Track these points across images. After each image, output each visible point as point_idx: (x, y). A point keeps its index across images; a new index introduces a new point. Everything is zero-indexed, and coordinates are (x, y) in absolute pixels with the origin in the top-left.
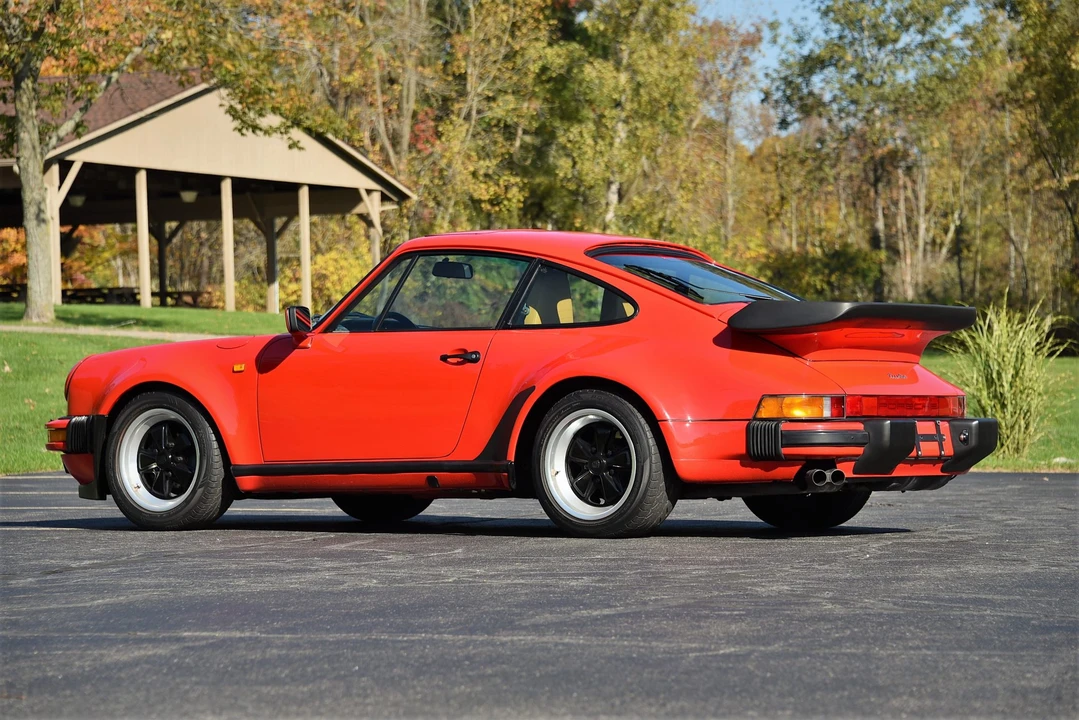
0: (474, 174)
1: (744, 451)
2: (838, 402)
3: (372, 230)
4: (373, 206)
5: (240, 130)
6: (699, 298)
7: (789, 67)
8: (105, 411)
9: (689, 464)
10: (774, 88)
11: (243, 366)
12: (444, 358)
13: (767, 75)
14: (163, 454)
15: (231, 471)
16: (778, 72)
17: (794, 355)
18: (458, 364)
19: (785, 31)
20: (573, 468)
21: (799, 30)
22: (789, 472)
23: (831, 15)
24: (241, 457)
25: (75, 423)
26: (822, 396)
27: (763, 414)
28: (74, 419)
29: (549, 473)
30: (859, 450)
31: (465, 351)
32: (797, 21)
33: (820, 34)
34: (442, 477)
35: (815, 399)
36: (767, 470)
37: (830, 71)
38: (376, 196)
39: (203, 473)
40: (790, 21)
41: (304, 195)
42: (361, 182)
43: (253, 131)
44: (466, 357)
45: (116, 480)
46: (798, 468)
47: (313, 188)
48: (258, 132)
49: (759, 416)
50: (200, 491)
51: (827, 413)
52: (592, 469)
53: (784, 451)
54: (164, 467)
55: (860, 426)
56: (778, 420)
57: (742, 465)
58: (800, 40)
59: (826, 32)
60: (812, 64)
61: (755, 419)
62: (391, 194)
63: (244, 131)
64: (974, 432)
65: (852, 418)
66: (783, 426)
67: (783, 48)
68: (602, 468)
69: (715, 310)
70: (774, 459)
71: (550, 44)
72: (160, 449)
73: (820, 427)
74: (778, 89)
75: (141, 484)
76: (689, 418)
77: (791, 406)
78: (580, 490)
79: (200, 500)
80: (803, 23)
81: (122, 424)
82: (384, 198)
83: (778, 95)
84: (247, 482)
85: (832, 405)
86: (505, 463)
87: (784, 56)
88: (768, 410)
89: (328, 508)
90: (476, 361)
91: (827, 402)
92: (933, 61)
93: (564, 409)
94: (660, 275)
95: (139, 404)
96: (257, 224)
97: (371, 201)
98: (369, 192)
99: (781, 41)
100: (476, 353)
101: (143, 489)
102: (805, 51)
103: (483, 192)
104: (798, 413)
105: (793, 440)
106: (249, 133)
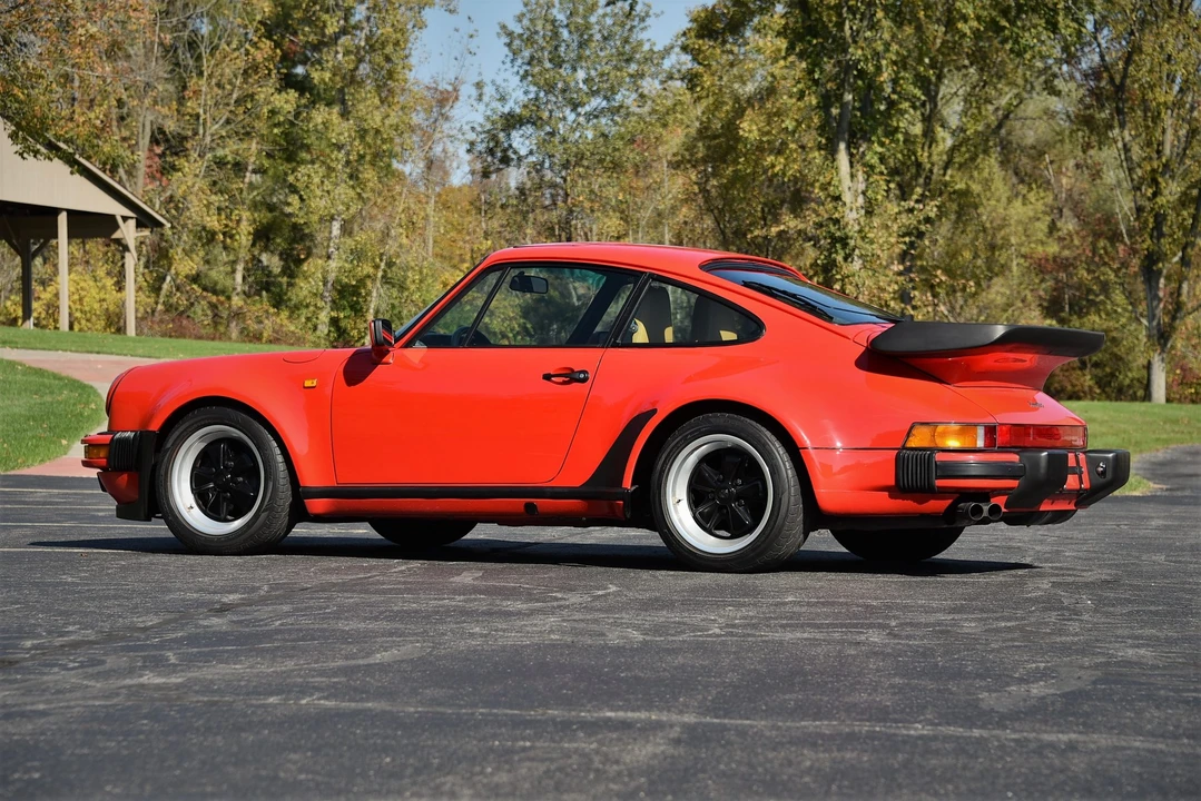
0: (208, 206)
1: (893, 483)
2: (990, 431)
3: (127, 254)
4: (129, 232)
5: (21, 154)
6: (830, 319)
7: (493, 123)
8: (155, 426)
9: (830, 494)
10: (479, 140)
11: (315, 382)
12: (547, 377)
13: (473, 129)
14: (220, 474)
15: (299, 493)
16: (481, 125)
17: (941, 382)
18: (564, 383)
19: (489, 91)
20: (697, 496)
21: (501, 90)
22: (938, 505)
23: (530, 78)
24: (310, 478)
25: (119, 439)
26: (976, 425)
27: (914, 442)
28: (118, 435)
29: (670, 501)
30: (1014, 483)
31: (572, 370)
32: (499, 81)
33: (519, 96)
34: (542, 503)
35: (967, 428)
36: (920, 503)
37: (529, 129)
38: (132, 223)
39: (269, 495)
40: (493, 82)
41: (63, 219)
42: (117, 209)
43: (35, 156)
44: (571, 377)
45: (168, 499)
46: (950, 501)
47: (72, 213)
48: (38, 156)
49: (909, 445)
50: (263, 515)
51: (980, 443)
52: (720, 499)
53: (939, 483)
54: (222, 488)
55: (1015, 458)
56: (933, 450)
57: (891, 497)
58: (502, 99)
59: (526, 93)
60: (512, 122)
61: (904, 448)
62: (144, 220)
63: (25, 155)
64: (1111, 464)
65: (1004, 449)
66: (939, 457)
67: (487, 105)
68: (731, 498)
69: (850, 331)
70: (926, 491)
71: (279, 91)
72: (218, 468)
73: (971, 458)
74: (482, 141)
75: (194, 505)
76: (839, 444)
77: (944, 435)
78: (703, 521)
79: (264, 524)
80: (504, 85)
81: (175, 440)
82: (139, 225)
83: (481, 147)
84: (317, 505)
85: (986, 434)
86: (619, 490)
87: (489, 113)
88: (919, 439)
89: (363, 531)
90: (584, 380)
91: (981, 431)
92: (616, 123)
93: (690, 434)
94: (784, 292)
95: (196, 420)
96: (11, 245)
97: (127, 227)
98: (125, 219)
99: (486, 99)
100: (584, 372)
101: (196, 510)
102: (506, 110)
103: (213, 222)
104: (953, 443)
105: (949, 471)
106: (30, 158)
